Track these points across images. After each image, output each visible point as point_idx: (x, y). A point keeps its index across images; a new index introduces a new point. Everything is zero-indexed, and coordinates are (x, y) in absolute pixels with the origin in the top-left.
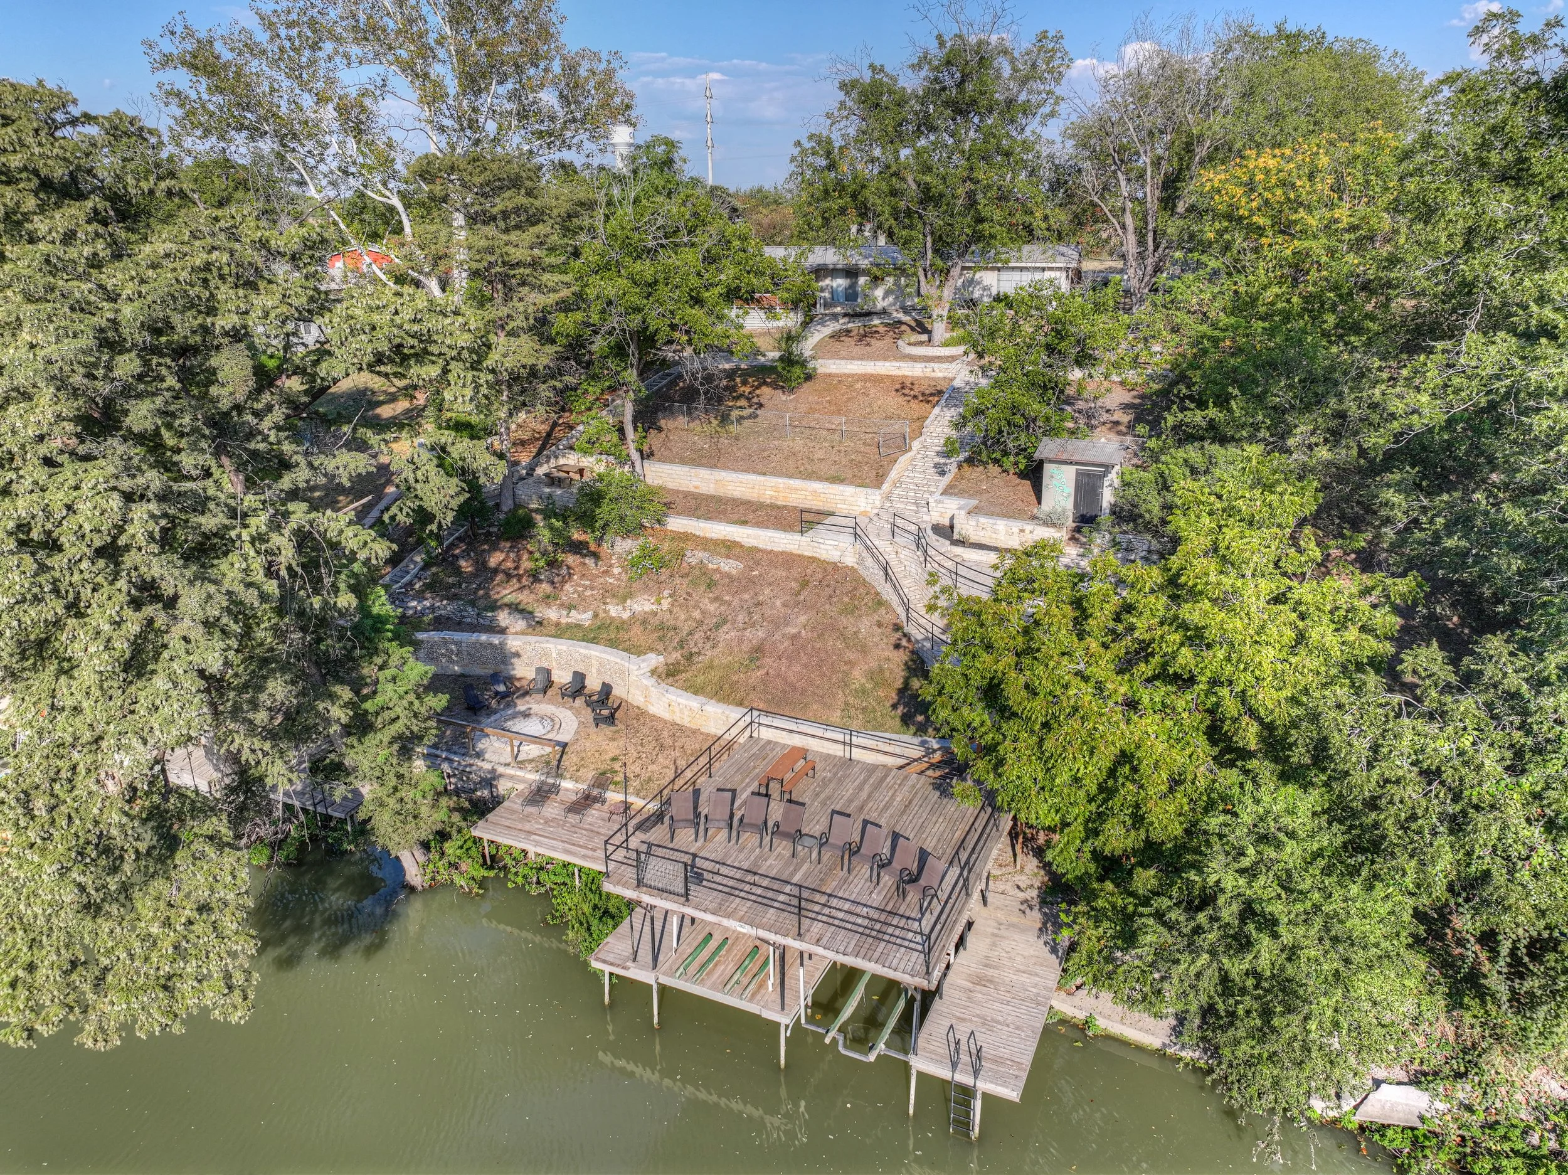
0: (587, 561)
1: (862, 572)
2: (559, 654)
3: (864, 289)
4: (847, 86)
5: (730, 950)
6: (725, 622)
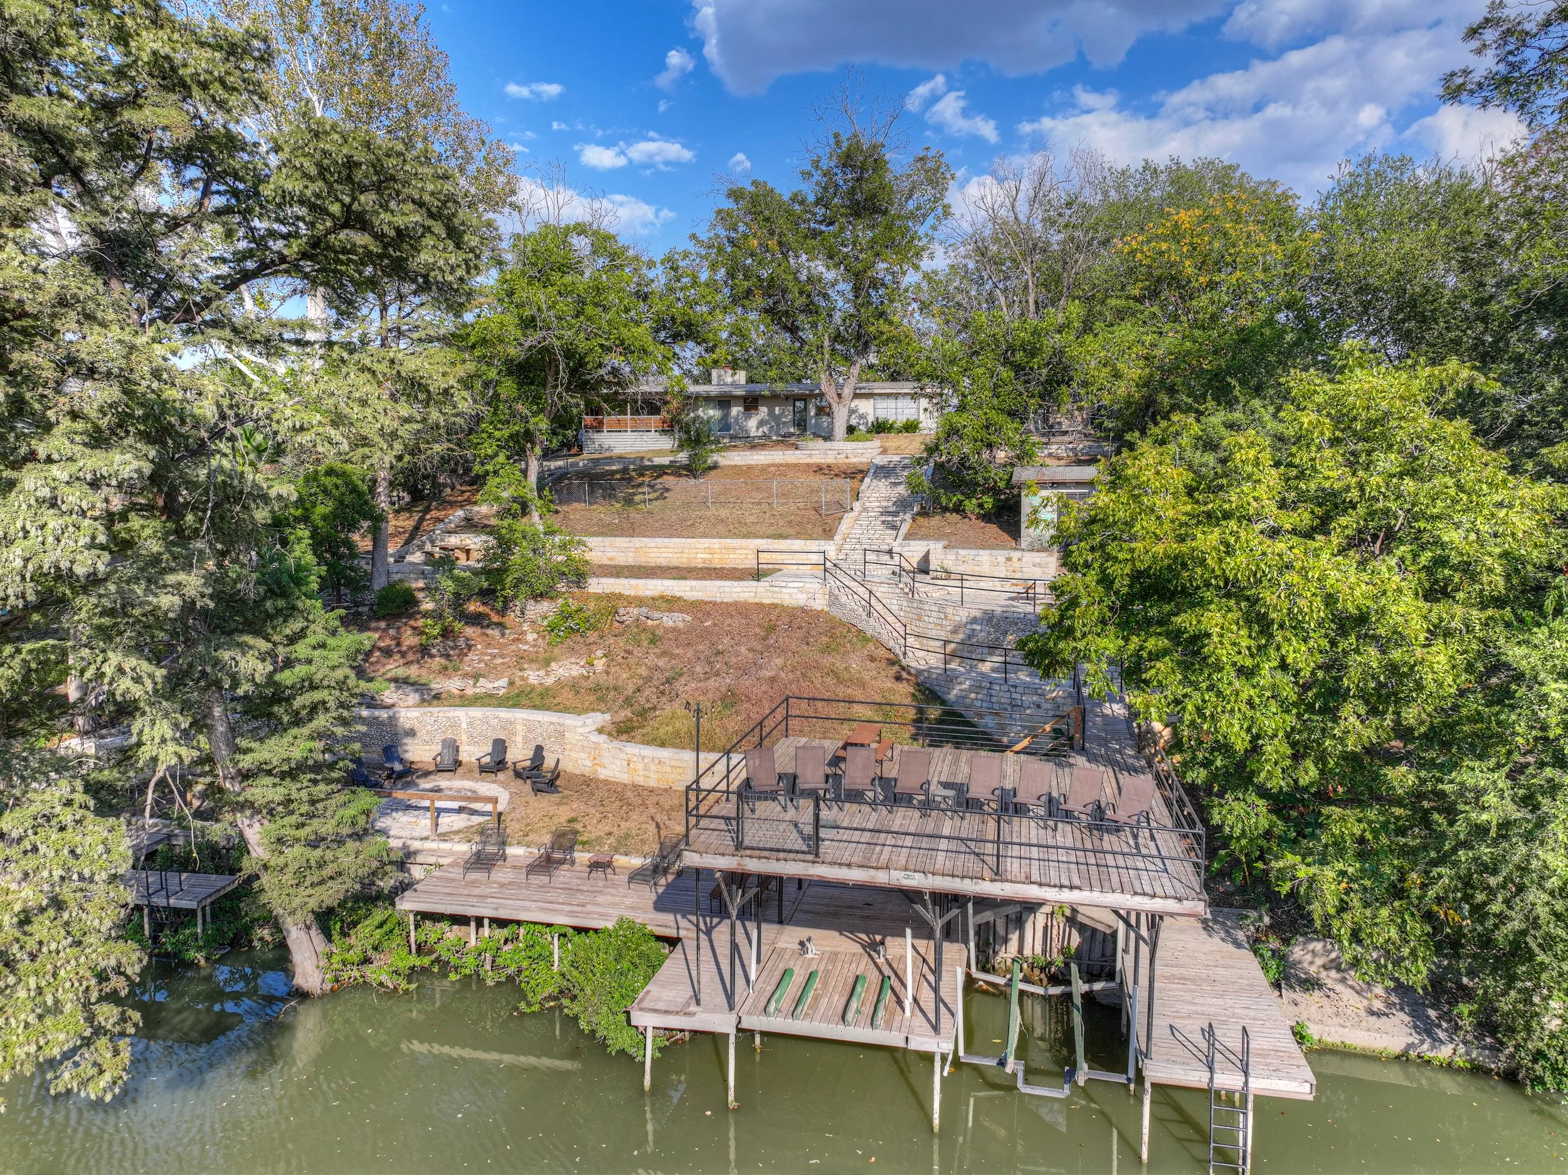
0: (489, 632)
1: (836, 612)
2: (470, 724)
3: (737, 419)
4: (736, 195)
5: (825, 984)
6: (681, 675)
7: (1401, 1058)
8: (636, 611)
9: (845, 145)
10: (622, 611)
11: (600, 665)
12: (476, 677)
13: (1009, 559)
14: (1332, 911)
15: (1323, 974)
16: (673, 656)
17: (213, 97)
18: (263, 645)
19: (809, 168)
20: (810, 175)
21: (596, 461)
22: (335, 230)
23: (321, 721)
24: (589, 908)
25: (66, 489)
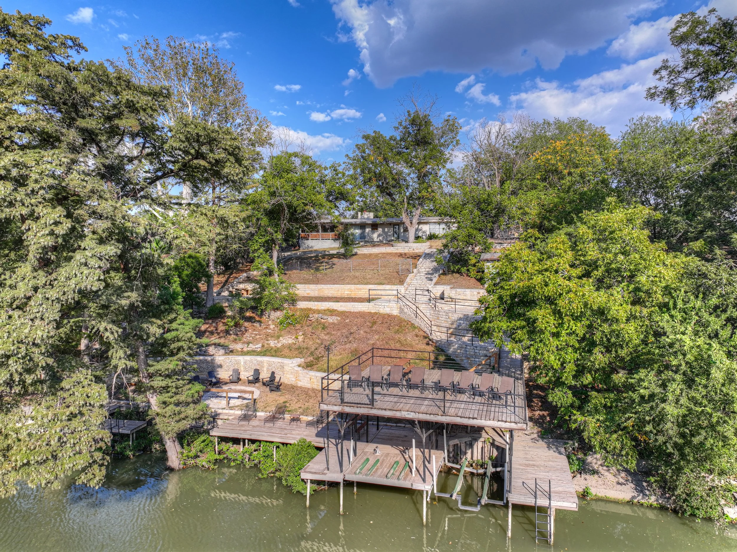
0: (255, 324)
1: (402, 316)
2: (245, 363)
3: (368, 234)
4: (366, 137)
5: (382, 464)
6: (335, 343)
7: (630, 503)
8: (316, 316)
9: (412, 115)
10: (311, 316)
11: (301, 338)
12: (248, 343)
13: (479, 293)
14: (592, 435)
15: (600, 468)
16: (332, 335)
17: (148, 114)
18: (159, 322)
19: (397, 125)
20: (398, 128)
21: (305, 253)
22: (192, 160)
23: (181, 355)
24: (288, 435)
25: (91, 259)
